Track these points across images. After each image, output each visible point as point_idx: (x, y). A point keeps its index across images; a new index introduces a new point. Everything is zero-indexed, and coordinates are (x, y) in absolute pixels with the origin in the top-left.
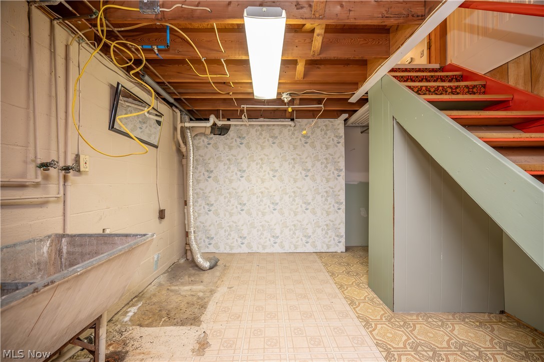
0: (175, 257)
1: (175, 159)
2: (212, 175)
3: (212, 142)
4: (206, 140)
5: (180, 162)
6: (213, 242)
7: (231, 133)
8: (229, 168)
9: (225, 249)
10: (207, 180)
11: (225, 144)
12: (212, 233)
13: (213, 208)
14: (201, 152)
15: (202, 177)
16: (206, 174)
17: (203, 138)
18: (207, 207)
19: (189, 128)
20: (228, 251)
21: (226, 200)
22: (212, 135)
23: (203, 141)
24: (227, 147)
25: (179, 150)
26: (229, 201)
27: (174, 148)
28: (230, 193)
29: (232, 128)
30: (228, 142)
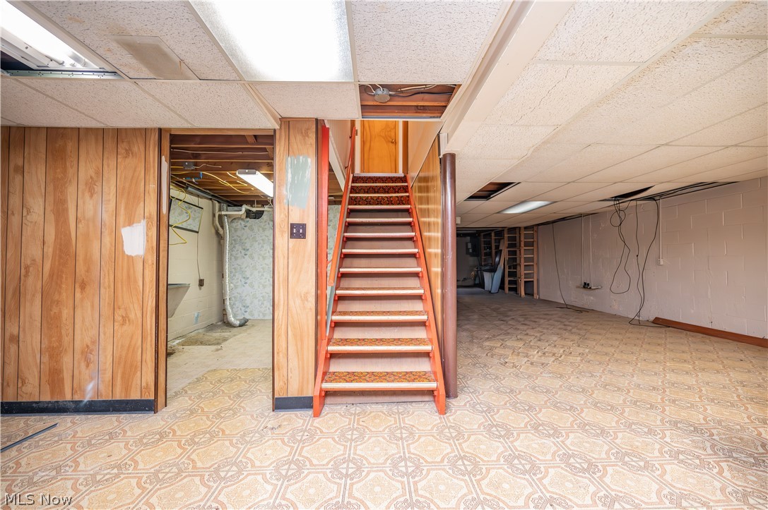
0: (214, 319)
1: (215, 239)
2: (248, 253)
3: (248, 224)
4: (243, 223)
5: (219, 243)
6: (248, 310)
7: (265, 217)
8: (262, 247)
9: (259, 316)
10: (244, 257)
11: (260, 226)
12: (248, 302)
13: (248, 281)
14: (239, 233)
15: (239, 255)
16: (243, 252)
17: (241, 221)
18: (243, 280)
19: (226, 215)
20: (261, 317)
21: (260, 274)
22: (248, 219)
23: (241, 224)
24: (261, 229)
25: (217, 233)
26: (262, 275)
27: (213, 231)
28: (263, 268)
29: (265, 213)
30: (262, 224)
